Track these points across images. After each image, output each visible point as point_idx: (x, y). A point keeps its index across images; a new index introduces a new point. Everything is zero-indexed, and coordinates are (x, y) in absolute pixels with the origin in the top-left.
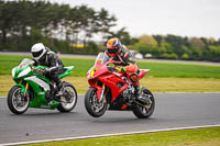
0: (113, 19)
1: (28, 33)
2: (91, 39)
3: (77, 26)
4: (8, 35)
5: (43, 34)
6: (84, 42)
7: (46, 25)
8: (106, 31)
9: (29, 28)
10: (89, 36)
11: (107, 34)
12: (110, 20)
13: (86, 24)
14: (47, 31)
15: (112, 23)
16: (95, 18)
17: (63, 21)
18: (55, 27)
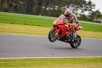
0: (94, 5)
1: (56, 9)
2: (84, 14)
3: (77, 7)
4: (47, 9)
5: (63, 10)
6: (80, 15)
7: (64, 6)
8: (90, 10)
9: (56, 7)
10: (83, 12)
11: (91, 12)
12: (92, 6)
13: (82, 7)
14: (64, 9)
15: (93, 7)
16: (86, 4)
17: (72, 5)
18: (68, 7)
